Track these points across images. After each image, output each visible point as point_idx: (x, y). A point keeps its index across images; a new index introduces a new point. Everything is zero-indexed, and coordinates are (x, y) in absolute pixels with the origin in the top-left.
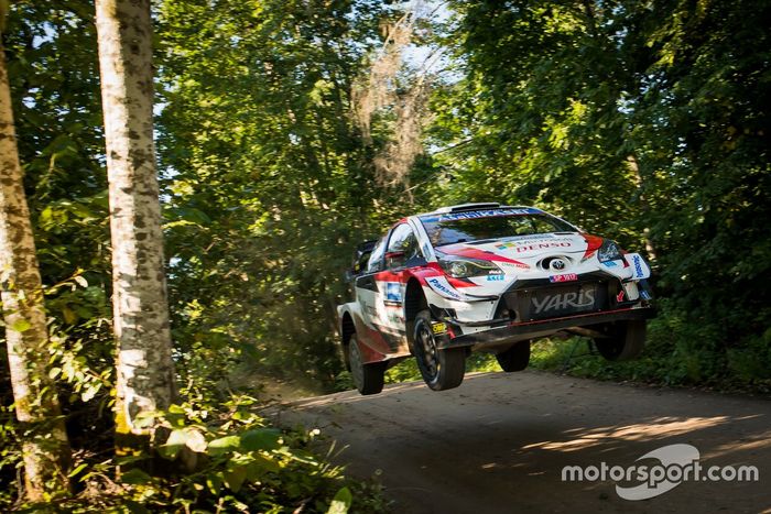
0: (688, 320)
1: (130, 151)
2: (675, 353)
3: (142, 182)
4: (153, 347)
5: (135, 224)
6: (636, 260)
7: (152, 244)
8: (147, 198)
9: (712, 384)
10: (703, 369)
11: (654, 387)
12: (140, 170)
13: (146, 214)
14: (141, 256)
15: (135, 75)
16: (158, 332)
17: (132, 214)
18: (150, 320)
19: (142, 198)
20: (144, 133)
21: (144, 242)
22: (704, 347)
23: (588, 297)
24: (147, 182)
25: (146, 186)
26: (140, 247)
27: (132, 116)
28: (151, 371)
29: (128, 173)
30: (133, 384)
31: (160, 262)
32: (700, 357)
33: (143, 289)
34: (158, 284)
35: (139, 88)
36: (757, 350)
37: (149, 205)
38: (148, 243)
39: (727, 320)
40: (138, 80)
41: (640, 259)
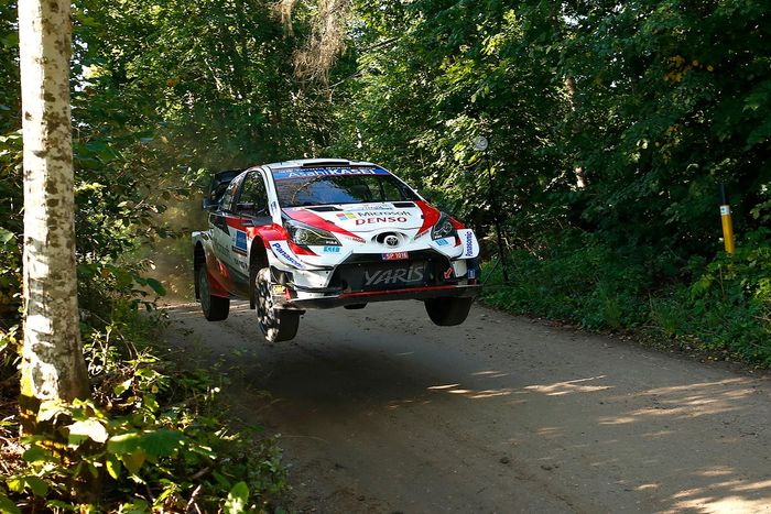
0: (612, 258)
1: (45, 114)
2: (595, 293)
3: (56, 146)
4: (60, 315)
5: (47, 190)
6: (469, 236)
7: (63, 211)
8: (61, 163)
9: (630, 333)
10: (624, 315)
11: (569, 329)
12: (55, 134)
13: (59, 179)
14: (52, 223)
15: (52, 33)
16: (65, 300)
17: (44, 180)
18: (57, 288)
19: (55, 163)
20: (61, 95)
21: (56, 208)
22: (626, 292)
23: (416, 273)
24: (60, 147)
25: (59, 151)
26: (52, 213)
27: (48, 78)
28: (57, 339)
29: (42, 136)
30: (39, 351)
31: (71, 228)
32: (621, 302)
33: (53, 256)
34: (68, 252)
35: (56, 48)
36: (682, 301)
37: (62, 170)
38: (60, 210)
39: (653, 264)
40: (56, 39)
41: (473, 235)
